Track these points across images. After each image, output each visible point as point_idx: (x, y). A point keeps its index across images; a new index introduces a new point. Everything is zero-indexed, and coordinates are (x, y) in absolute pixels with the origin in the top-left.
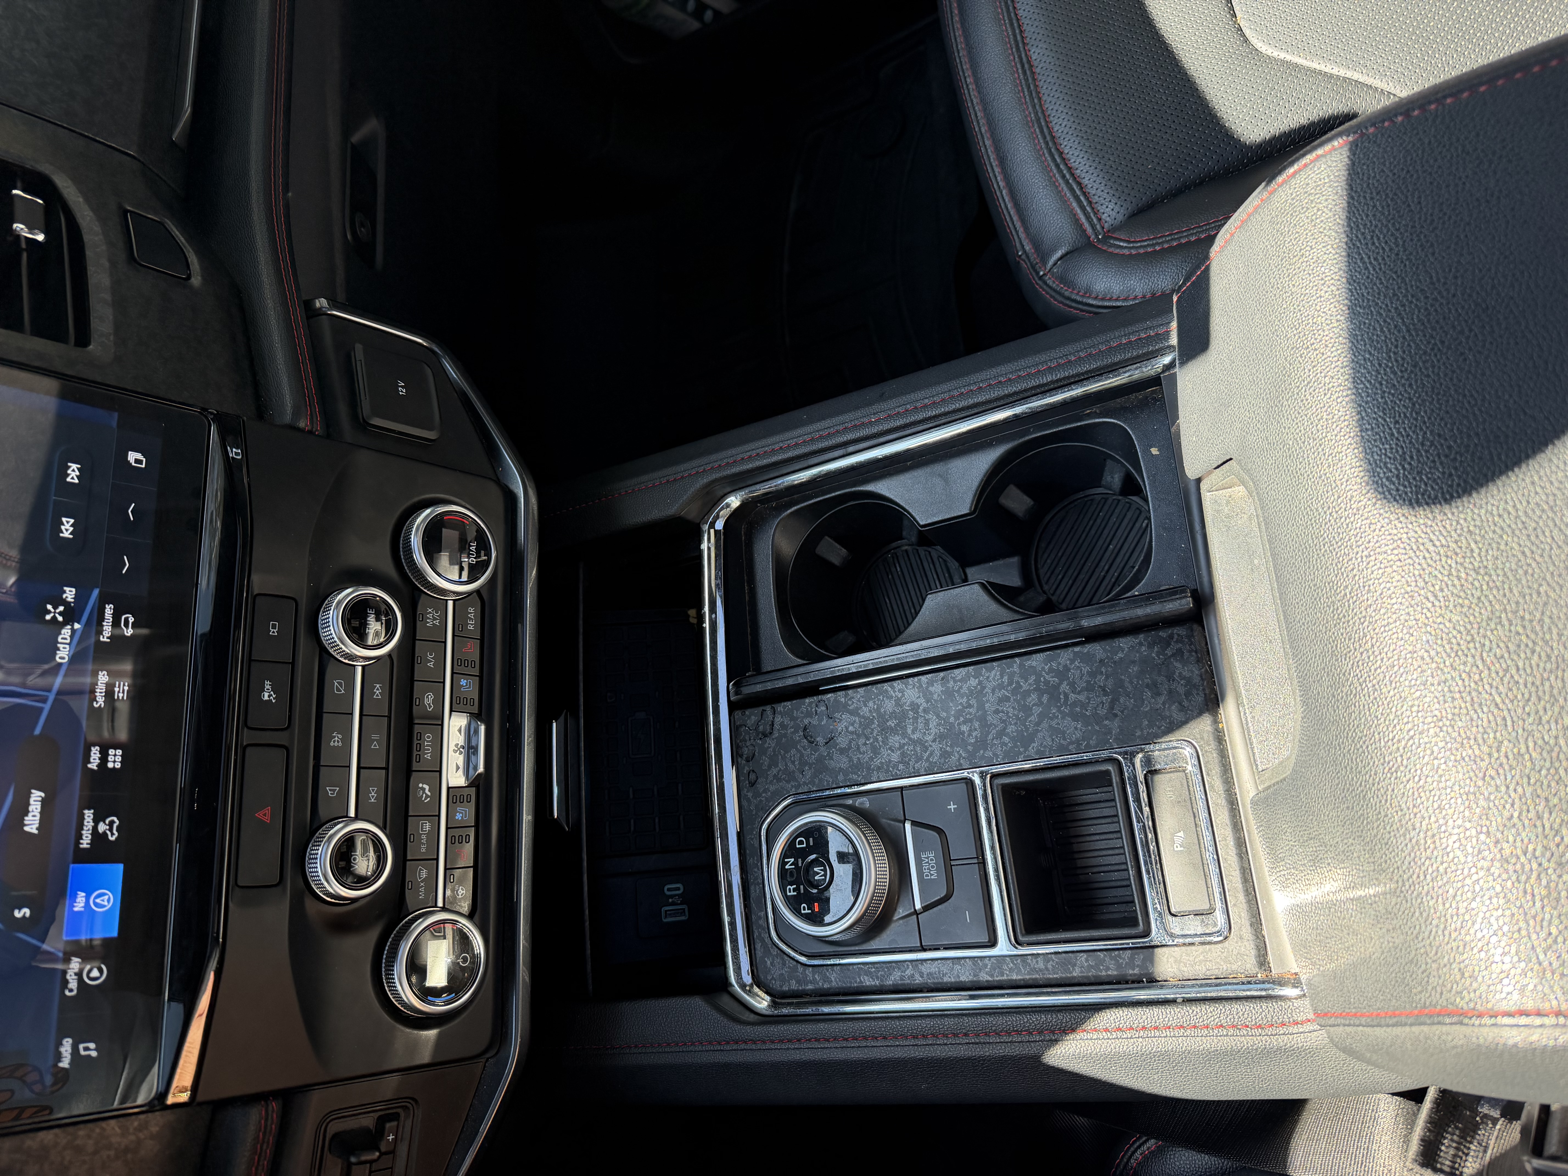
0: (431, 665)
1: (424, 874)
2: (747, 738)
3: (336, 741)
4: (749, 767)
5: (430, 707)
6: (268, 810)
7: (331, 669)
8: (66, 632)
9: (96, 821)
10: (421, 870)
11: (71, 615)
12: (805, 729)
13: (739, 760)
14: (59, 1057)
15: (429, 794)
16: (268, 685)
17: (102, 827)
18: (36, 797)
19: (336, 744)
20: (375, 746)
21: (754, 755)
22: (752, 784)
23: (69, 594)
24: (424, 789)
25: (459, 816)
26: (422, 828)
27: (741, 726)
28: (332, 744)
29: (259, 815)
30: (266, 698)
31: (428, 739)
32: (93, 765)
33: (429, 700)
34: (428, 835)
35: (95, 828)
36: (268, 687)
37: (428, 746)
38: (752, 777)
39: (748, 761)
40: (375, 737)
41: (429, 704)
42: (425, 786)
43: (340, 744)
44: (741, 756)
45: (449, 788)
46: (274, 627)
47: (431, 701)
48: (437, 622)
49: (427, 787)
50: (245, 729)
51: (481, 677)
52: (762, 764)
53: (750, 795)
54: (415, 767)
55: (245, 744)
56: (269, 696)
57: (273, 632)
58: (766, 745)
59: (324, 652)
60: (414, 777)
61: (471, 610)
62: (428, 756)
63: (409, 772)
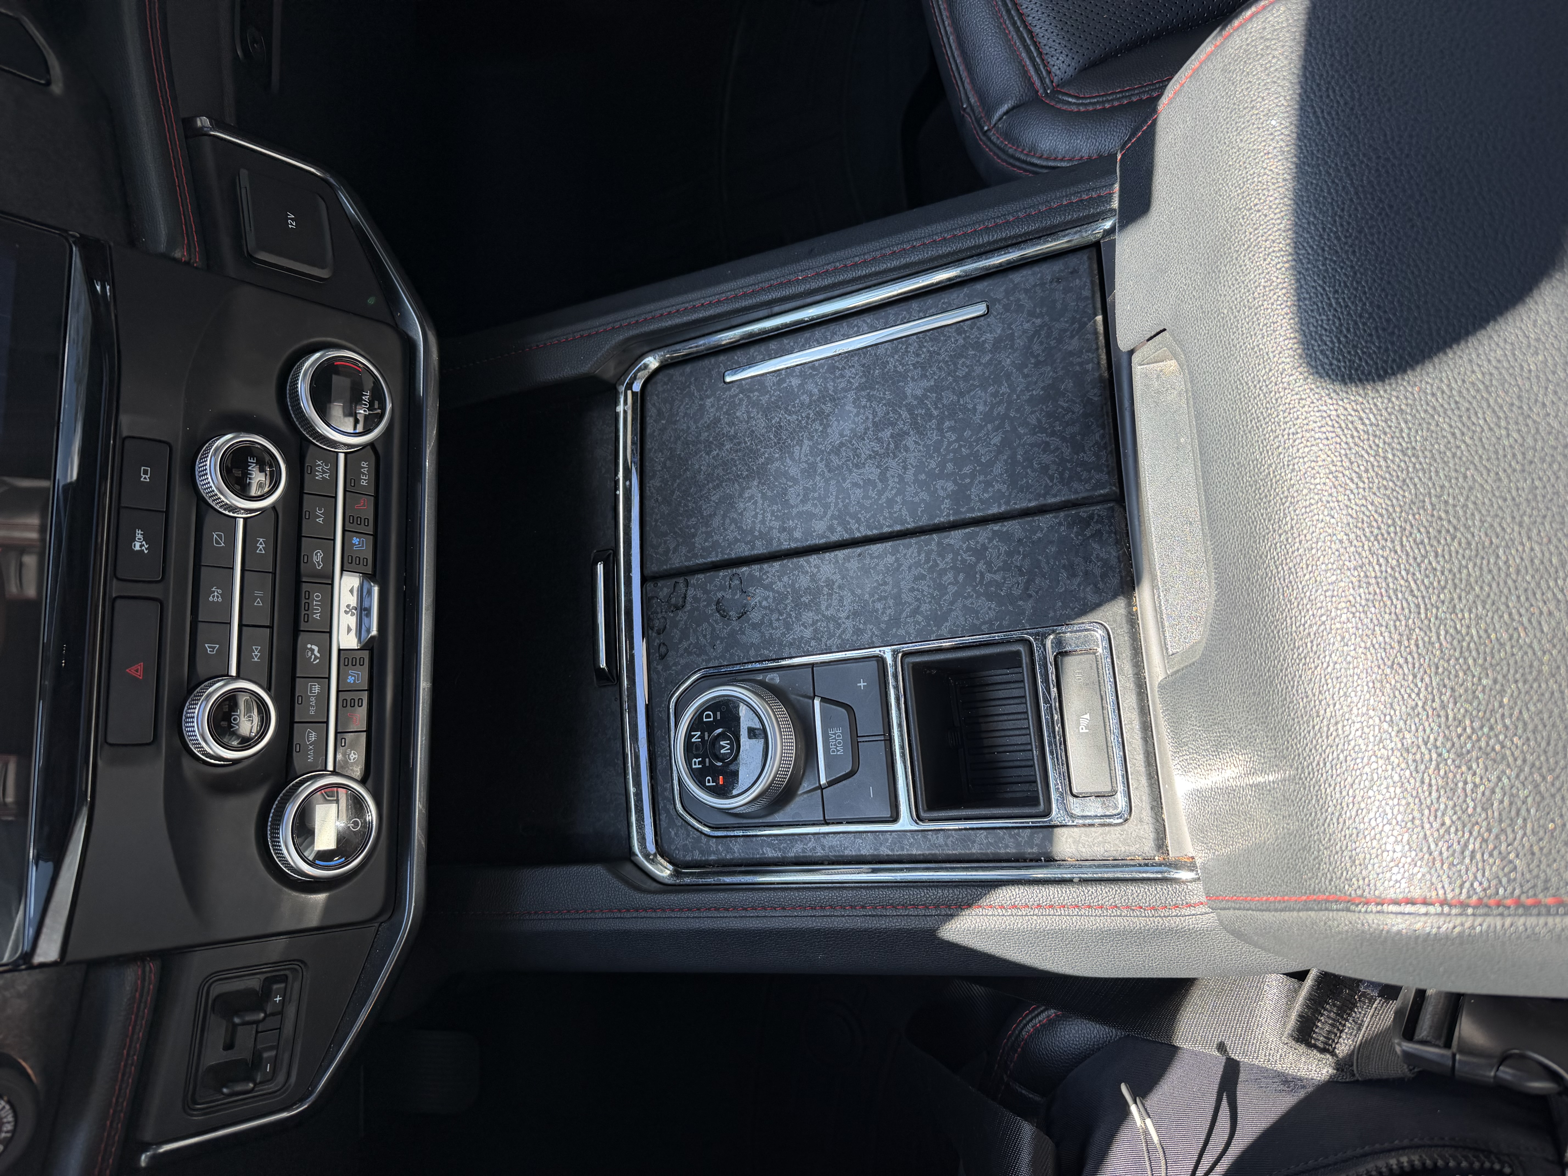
0: (320, 520)
1: (313, 737)
2: (659, 610)
3: (216, 596)
4: (660, 639)
5: (319, 565)
6: (140, 666)
7: (210, 520)
10: (309, 732)
12: (718, 603)
13: (650, 632)
15: (318, 655)
16: (139, 534)
19: (215, 599)
20: (258, 603)
21: (665, 627)
22: (663, 657)
24: (312, 650)
25: (351, 680)
26: (311, 690)
27: (653, 598)
28: (211, 599)
29: (131, 671)
30: (137, 548)
31: (317, 597)
33: (318, 557)
34: (318, 698)
36: (140, 536)
37: (316, 605)
38: (663, 650)
39: (659, 634)
40: (258, 593)
41: (318, 562)
42: (314, 647)
43: (220, 599)
44: (652, 629)
45: (339, 650)
46: (146, 472)
47: (320, 559)
48: (326, 476)
49: (316, 648)
50: (115, 580)
51: (375, 536)
52: (673, 637)
53: (660, 667)
54: (303, 626)
55: (114, 595)
56: (141, 546)
57: (145, 478)
58: (678, 618)
59: (201, 501)
60: (302, 637)
61: (364, 464)
62: (317, 616)
63: (296, 631)
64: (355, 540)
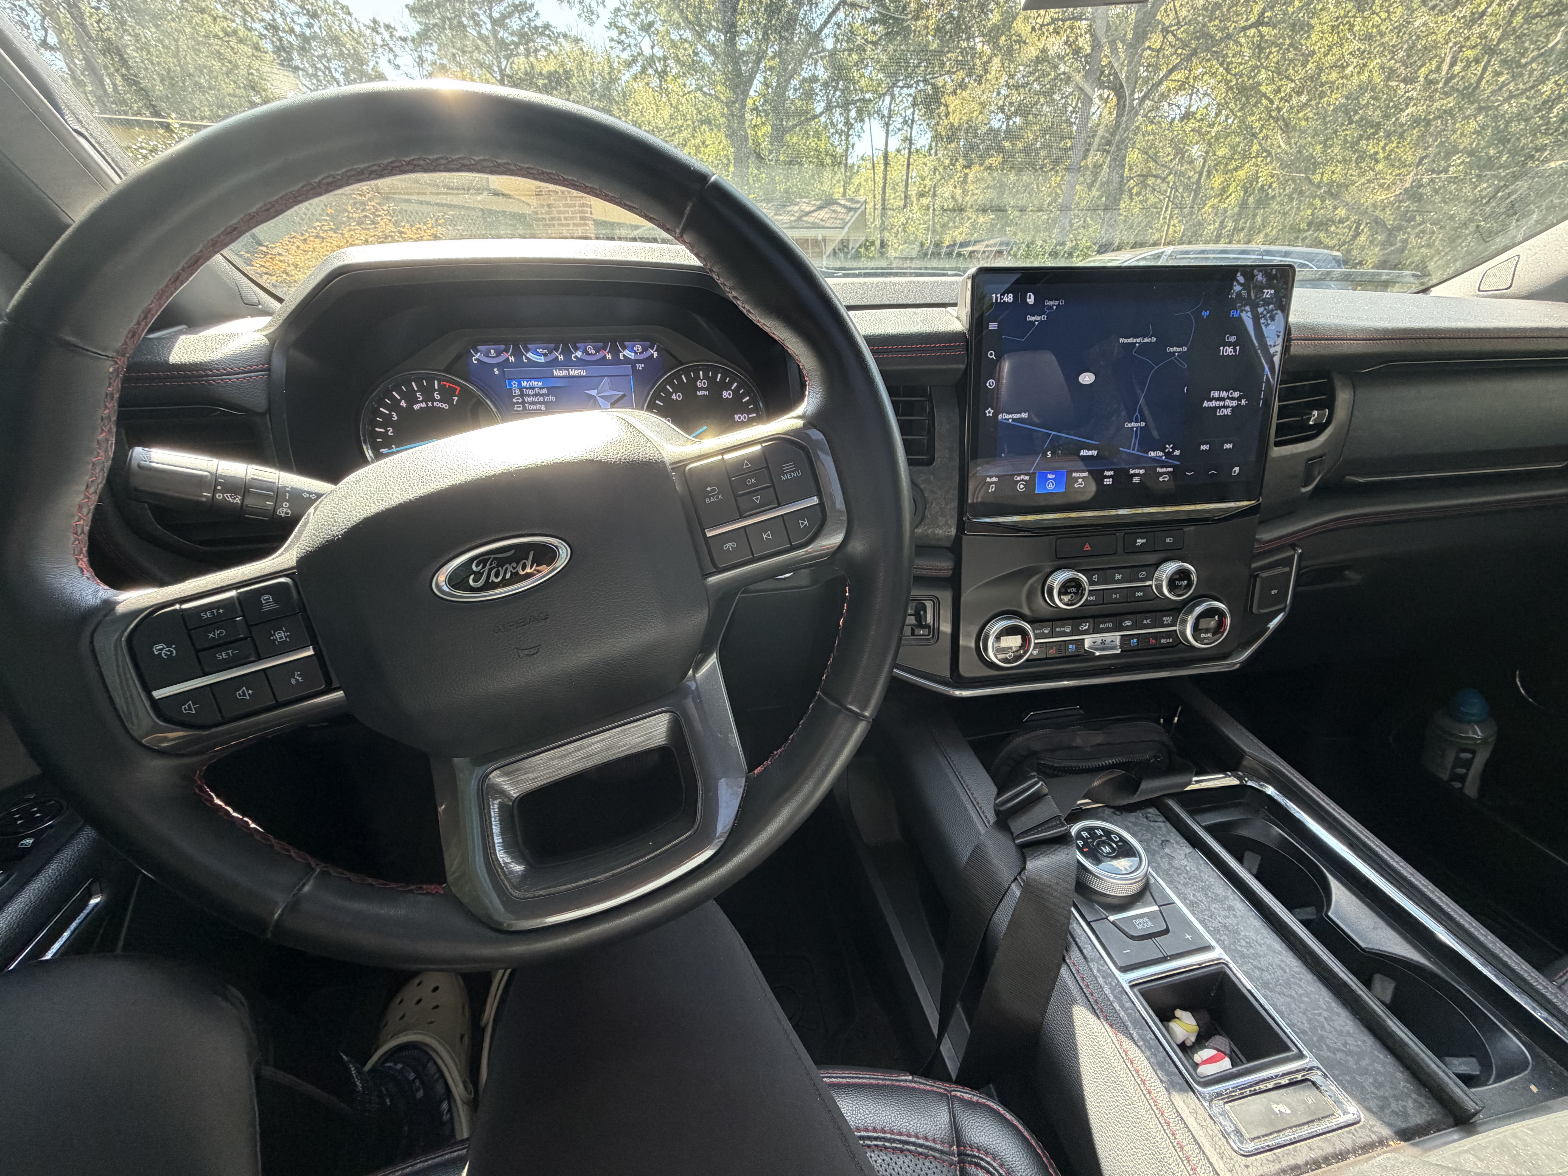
0: (1145, 622)
1: (1046, 631)
3: (1118, 577)
5: (1125, 624)
6: (1089, 548)
7: (1152, 569)
8: (1161, 454)
9: (1083, 478)
11: (1168, 455)
12: (1168, 841)
14: (991, 477)
15: (1083, 629)
16: (1144, 541)
17: (1080, 480)
18: (1095, 453)
19: (1115, 577)
20: (1114, 596)
23: (1177, 453)
24: (1086, 626)
25: (1071, 646)
26: (1068, 628)
28: (1116, 575)
29: (1087, 545)
30: (1138, 541)
31: (1110, 625)
32: (1106, 473)
33: (1128, 623)
34: (1064, 631)
35: (1080, 478)
37: (1105, 625)
40: (1118, 596)
43: (1116, 579)
45: (1084, 639)
48: (1165, 622)
50: (1124, 534)
51: (1138, 650)
54: (1098, 620)
55: (1117, 535)
57: (1168, 540)
59: (1157, 565)
60: (1091, 620)
61: (1171, 640)
62: (1101, 626)
63: (1094, 617)
64: (1135, 640)
